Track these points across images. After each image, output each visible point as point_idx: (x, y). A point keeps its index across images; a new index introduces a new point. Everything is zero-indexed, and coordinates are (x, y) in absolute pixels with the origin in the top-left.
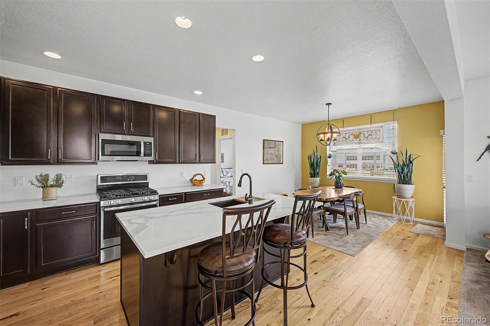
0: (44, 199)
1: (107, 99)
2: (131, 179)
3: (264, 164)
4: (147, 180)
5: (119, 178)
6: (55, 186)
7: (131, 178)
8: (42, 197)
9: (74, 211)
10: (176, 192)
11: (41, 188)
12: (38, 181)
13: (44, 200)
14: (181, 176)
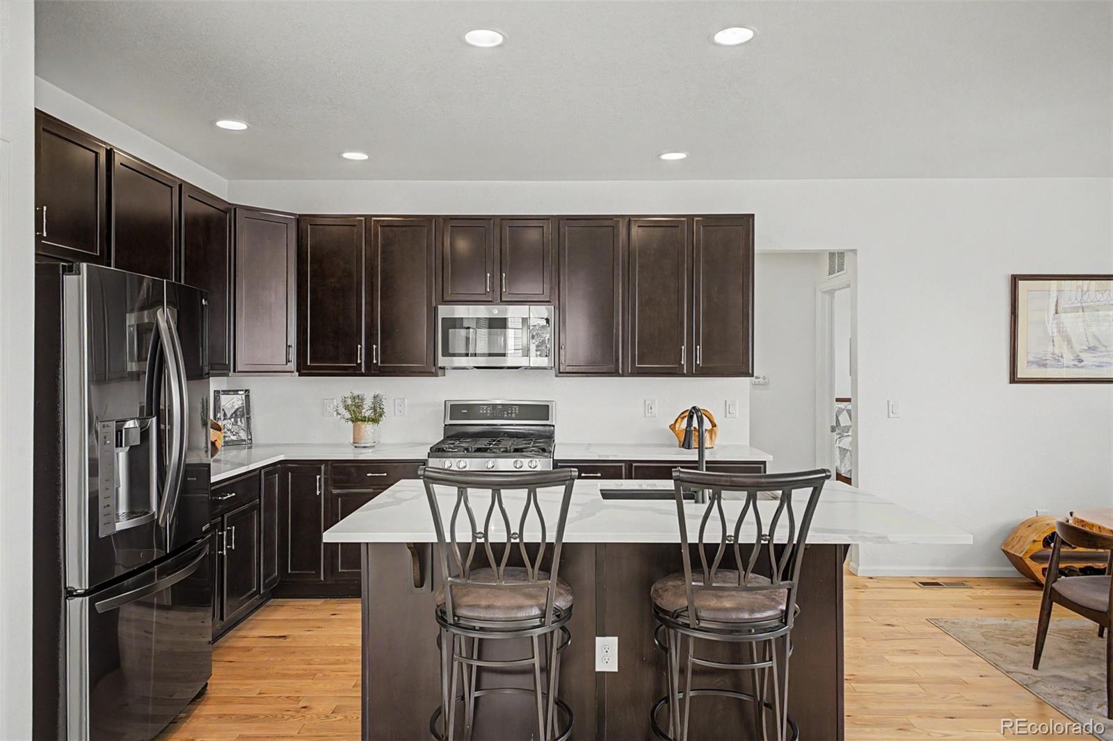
0: (356, 445)
1: (454, 223)
2: (511, 413)
3: (1014, 379)
4: (548, 419)
5: (486, 410)
6: (369, 420)
7: (512, 410)
8: (352, 441)
9: (385, 474)
10: (599, 456)
11: (350, 423)
12: (347, 407)
13: (356, 447)
14: (648, 415)
